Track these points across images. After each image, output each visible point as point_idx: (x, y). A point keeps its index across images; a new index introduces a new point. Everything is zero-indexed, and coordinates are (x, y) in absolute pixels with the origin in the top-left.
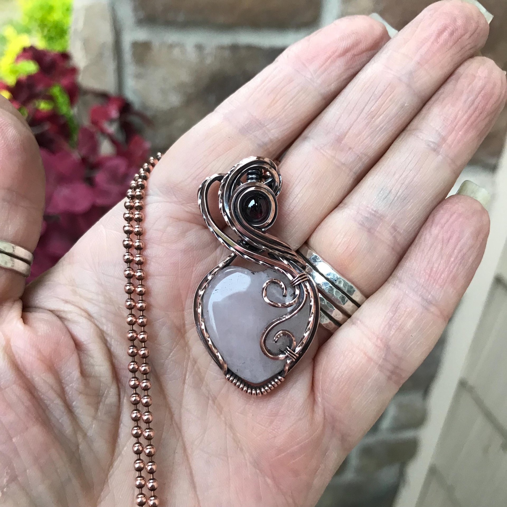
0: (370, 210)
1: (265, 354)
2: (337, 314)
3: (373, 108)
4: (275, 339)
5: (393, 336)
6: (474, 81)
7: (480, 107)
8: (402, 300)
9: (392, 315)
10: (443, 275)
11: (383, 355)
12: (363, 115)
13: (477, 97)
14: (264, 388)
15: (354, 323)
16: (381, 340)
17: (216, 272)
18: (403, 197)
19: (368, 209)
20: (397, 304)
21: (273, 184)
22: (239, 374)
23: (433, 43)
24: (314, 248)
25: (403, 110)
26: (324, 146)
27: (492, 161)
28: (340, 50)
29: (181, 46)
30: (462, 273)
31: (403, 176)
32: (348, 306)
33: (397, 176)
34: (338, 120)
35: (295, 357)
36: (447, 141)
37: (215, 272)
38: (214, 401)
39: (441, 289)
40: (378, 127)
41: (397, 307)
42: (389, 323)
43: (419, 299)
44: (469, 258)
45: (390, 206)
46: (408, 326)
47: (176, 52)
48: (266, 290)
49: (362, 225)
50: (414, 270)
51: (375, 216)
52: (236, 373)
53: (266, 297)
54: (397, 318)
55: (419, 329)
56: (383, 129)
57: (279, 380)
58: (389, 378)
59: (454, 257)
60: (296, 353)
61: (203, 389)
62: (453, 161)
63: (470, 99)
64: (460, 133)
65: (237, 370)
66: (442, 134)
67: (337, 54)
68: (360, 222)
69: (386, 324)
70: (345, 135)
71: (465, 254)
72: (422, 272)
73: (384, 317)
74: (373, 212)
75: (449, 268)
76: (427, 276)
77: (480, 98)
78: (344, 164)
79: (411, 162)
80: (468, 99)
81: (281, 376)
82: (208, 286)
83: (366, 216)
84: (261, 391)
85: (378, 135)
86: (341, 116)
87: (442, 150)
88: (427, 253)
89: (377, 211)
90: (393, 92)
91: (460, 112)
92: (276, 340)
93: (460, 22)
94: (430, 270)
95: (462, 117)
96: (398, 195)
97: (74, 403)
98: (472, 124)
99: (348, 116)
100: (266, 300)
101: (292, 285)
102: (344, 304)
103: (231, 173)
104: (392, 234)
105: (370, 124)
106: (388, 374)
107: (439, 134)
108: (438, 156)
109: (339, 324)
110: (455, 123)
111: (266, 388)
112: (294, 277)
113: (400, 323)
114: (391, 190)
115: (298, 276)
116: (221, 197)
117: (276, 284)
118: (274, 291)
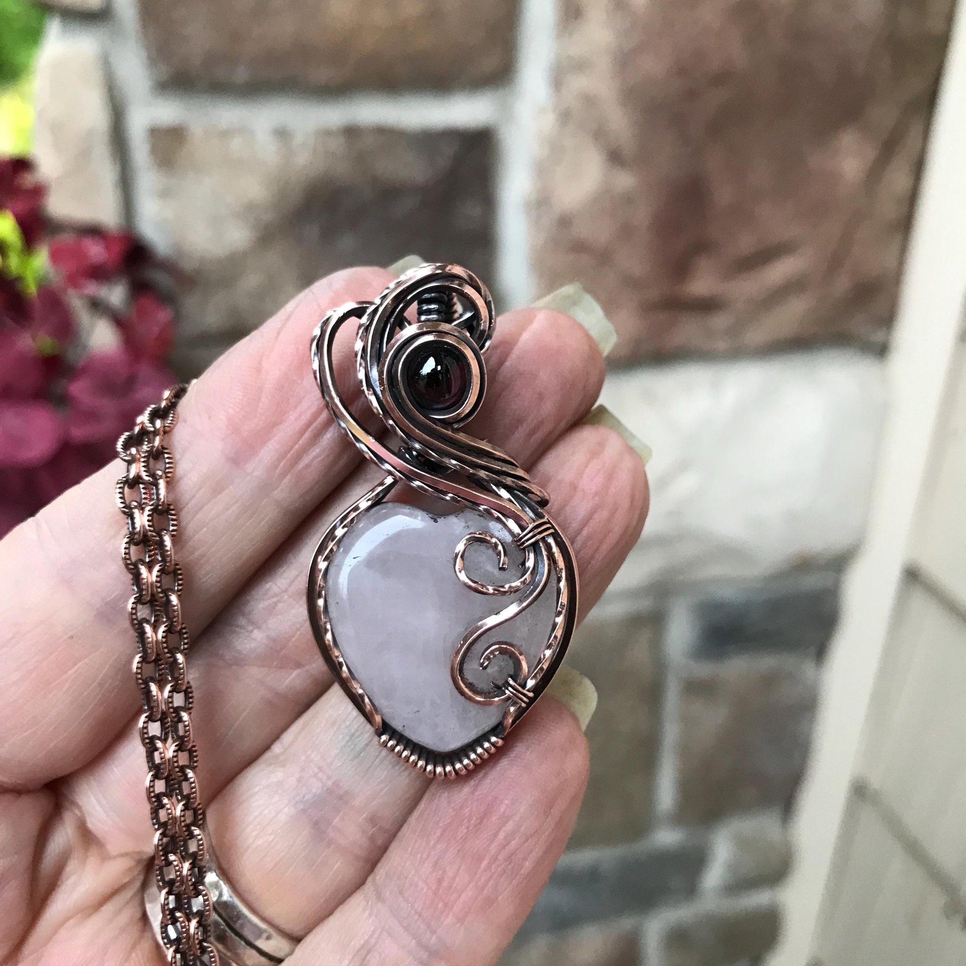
1: (462, 693)
4: (483, 663)
14: (461, 762)
17: (354, 518)
21: (475, 323)
22: (408, 733)
27: (878, 337)
29: (244, 131)
35: (525, 699)
37: (352, 520)
47: (236, 144)
48: (462, 557)
52: (402, 732)
53: (463, 572)
57: (493, 744)
60: (528, 691)
65: (404, 726)
81: (497, 736)
82: (338, 547)
84: (454, 768)
92: (485, 665)
100: (463, 576)
101: (519, 546)
103: (382, 301)
111: (466, 762)
112: (523, 528)
115: (531, 526)
116: (362, 356)
117: (485, 544)
118: (480, 558)
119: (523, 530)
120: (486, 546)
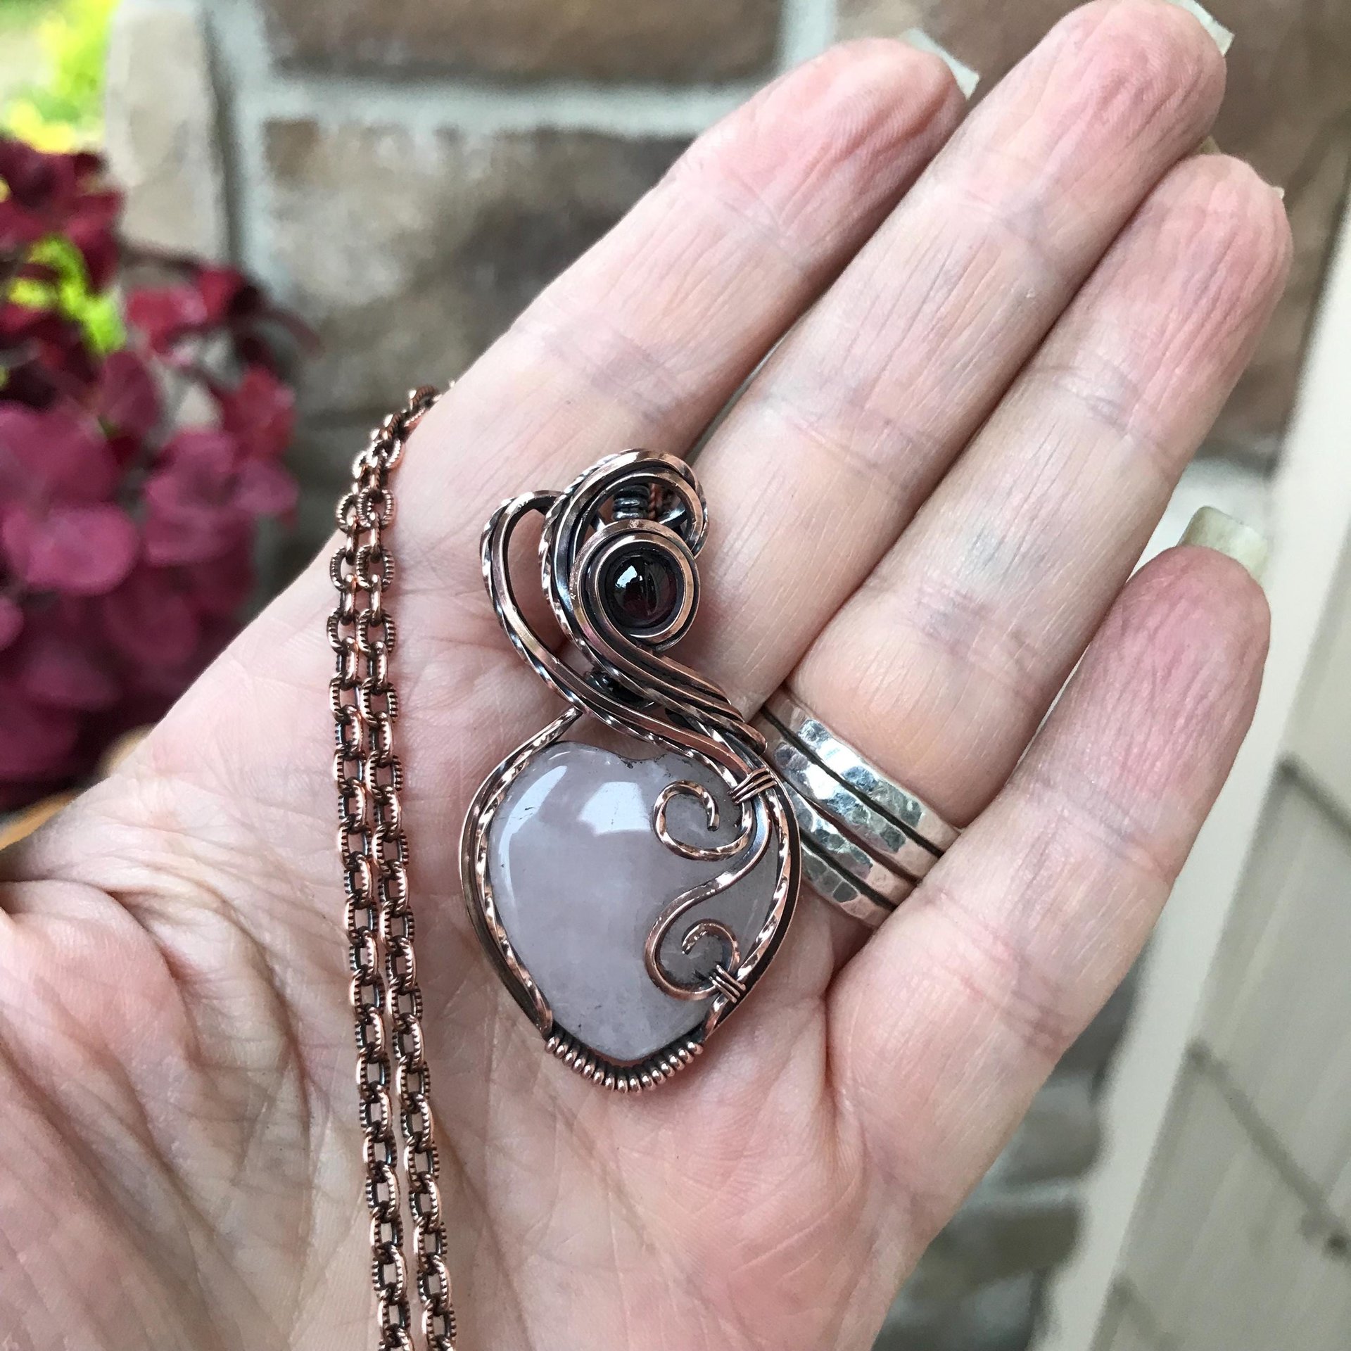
0: (952, 595)
1: (658, 984)
2: (880, 879)
3: (942, 309)
4: (686, 946)
5: (1036, 930)
6: (1203, 226)
7: (1225, 296)
8: (1054, 834)
9: (1030, 877)
10: (1158, 764)
11: (1014, 982)
12: (918, 328)
13: (1214, 271)
14: (649, 1074)
15: (929, 901)
16: (1006, 944)
18: (1036, 556)
19: (945, 591)
20: (1043, 846)
21: (686, 524)
22: (584, 1037)
23: (1090, 125)
24: (809, 704)
25: (1022, 311)
26: (819, 419)
27: (1263, 447)
28: (840, 143)
29: (399, 131)
30: (1207, 755)
31: (1033, 499)
32: (909, 854)
33: (1016, 498)
34: (851, 346)
35: (736, 992)
36: (1145, 397)
38: (569, 1125)
39: (1155, 800)
40: (958, 362)
41: (1042, 855)
42: (1023, 895)
43: (1101, 832)
44: (1224, 716)
45: (1002, 581)
46: (1074, 903)
47: (386, 148)
48: (663, 813)
49: (933, 636)
50: (1083, 753)
51: (964, 608)
52: (576, 1033)
53: (666, 834)
54: (1044, 883)
55: (1104, 909)
56: (971, 365)
57: (691, 1052)
58: (1030, 1042)
59: (1185, 714)
60: (740, 982)
61: (538, 1093)
62: (1162, 447)
63: (1197, 277)
64: (1178, 371)
66: (1129, 377)
67: (833, 152)
68: (928, 628)
69: (1016, 899)
70: (873, 386)
71: (1212, 706)
72: (1103, 759)
73: (1008, 881)
74: (959, 599)
75: (1173, 744)
76: (1117, 769)
77: (1222, 271)
78: (874, 466)
79: (1052, 460)
80: (1193, 275)
81: (694, 1042)
82: (506, 796)
83: (942, 608)
84: (641, 1082)
85: (958, 384)
86: (858, 335)
87: (1132, 421)
88: (1114, 709)
89: (969, 595)
90: (995, 262)
91: (1173, 316)
92: (688, 948)
93: (1156, 63)
94: (1123, 753)
95: (1179, 329)
96: (1023, 549)
97: (175, 1146)
98: (1206, 345)
99: (878, 335)
100: (666, 838)
101: (734, 801)
102: (896, 850)
103: (574, 491)
104: (1011, 654)
105: (938, 353)
106: (1028, 1031)
107: (1123, 378)
108: (1122, 437)
109: (888, 905)
110: (1161, 346)
111: (655, 1073)
113: (1052, 897)
114: (1004, 537)
115: (749, 777)
116: (547, 557)
117: (690, 797)
118: (683, 814)
119: (739, 781)
120: (692, 800)
